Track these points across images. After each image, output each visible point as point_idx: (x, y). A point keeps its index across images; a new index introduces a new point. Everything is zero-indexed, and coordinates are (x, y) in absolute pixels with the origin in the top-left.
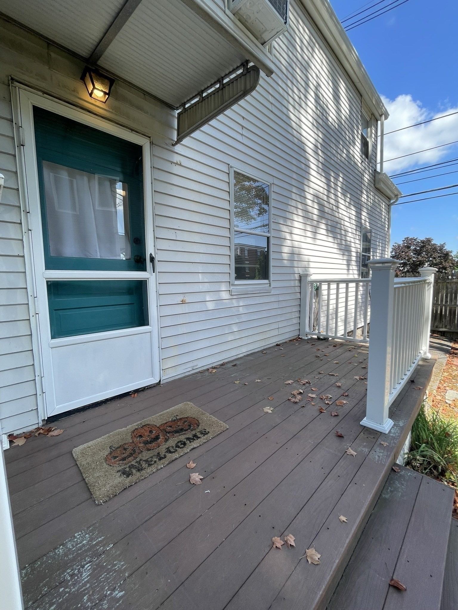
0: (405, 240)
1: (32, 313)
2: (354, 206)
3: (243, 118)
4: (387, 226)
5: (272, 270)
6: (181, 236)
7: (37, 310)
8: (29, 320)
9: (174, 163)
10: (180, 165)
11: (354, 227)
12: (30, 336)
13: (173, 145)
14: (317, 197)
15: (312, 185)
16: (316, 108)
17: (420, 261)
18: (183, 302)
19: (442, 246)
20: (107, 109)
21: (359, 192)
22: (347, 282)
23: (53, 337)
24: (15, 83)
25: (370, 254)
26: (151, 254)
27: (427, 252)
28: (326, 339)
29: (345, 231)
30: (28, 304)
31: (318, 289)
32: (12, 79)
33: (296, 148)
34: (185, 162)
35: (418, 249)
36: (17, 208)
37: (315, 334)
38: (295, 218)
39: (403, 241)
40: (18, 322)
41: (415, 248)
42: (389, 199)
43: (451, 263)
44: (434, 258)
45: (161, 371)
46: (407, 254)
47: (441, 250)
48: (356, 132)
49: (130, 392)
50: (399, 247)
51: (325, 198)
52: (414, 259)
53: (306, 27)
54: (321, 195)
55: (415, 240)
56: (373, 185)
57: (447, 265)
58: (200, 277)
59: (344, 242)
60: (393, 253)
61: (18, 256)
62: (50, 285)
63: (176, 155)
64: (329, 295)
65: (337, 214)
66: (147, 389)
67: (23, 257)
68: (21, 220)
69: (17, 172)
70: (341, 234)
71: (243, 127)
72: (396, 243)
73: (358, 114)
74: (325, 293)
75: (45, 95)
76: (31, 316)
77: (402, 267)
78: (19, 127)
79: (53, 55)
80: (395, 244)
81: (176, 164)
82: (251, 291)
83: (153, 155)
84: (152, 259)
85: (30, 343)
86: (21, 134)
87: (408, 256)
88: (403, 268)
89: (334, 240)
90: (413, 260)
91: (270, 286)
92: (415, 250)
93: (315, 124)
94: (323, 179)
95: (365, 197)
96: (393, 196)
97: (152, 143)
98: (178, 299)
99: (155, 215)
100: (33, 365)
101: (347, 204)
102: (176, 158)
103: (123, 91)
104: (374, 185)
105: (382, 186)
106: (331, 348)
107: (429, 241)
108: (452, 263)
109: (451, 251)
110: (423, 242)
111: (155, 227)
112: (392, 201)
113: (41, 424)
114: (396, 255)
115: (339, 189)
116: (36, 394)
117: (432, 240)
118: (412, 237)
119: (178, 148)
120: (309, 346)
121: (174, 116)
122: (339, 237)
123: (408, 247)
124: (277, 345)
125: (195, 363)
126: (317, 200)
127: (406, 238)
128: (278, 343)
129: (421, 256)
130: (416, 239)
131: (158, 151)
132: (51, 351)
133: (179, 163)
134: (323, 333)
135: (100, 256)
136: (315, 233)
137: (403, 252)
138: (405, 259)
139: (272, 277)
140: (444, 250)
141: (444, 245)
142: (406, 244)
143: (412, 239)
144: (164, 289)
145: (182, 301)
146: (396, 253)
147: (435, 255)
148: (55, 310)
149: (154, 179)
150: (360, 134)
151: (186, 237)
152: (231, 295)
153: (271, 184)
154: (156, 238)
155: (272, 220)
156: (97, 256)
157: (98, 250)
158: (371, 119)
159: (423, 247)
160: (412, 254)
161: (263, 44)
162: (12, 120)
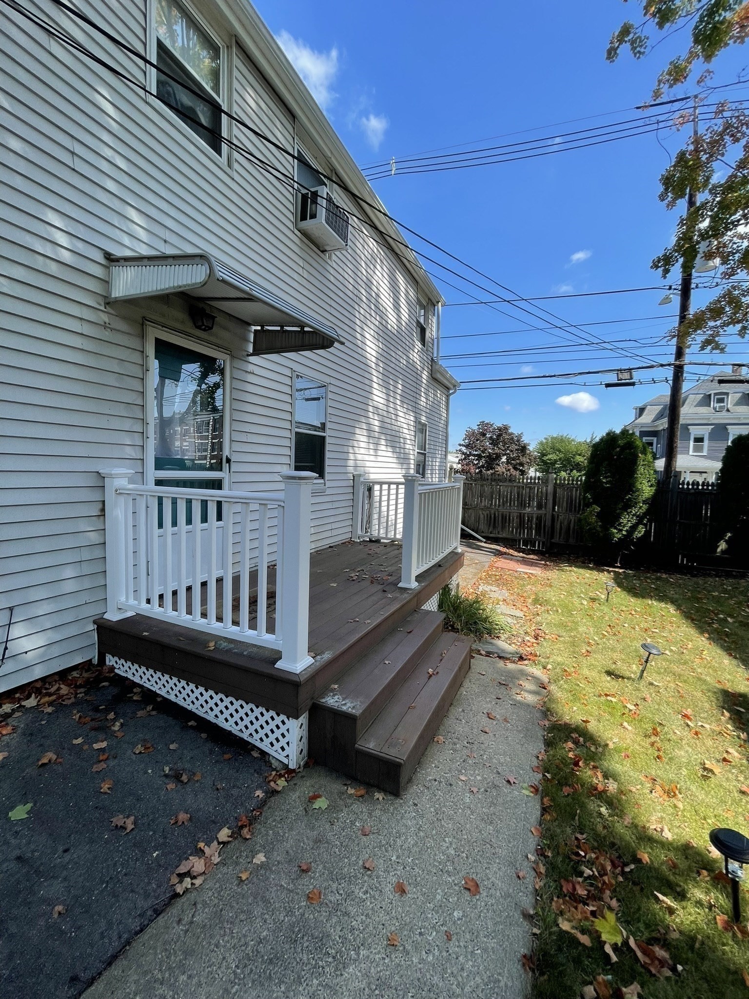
0: (480, 425)
5: (327, 469)
6: (250, 438)
9: (248, 372)
10: (253, 373)
13: (248, 355)
17: (496, 454)
19: (519, 437)
22: (398, 484)
23: (158, 528)
24: (147, 322)
25: (426, 451)
26: (227, 456)
27: (505, 443)
28: (378, 541)
31: (370, 490)
32: (145, 319)
34: (257, 370)
35: (495, 438)
36: (142, 421)
37: (367, 536)
38: (358, 431)
39: (478, 426)
41: (491, 437)
42: (448, 389)
44: (512, 451)
46: (482, 444)
47: (518, 441)
50: (473, 433)
55: (492, 425)
56: (429, 375)
57: (524, 460)
60: (467, 441)
61: (140, 459)
62: (158, 483)
63: (250, 365)
64: (381, 496)
67: (143, 460)
68: (143, 430)
69: (143, 392)
72: (469, 428)
74: (377, 493)
75: (164, 328)
77: (477, 460)
78: (145, 356)
80: (468, 430)
81: (251, 373)
83: (232, 367)
84: (228, 461)
86: (148, 362)
87: (483, 446)
88: (477, 462)
90: (489, 452)
91: (325, 485)
92: (491, 438)
96: (452, 387)
97: (232, 357)
99: (233, 420)
102: (250, 368)
104: (431, 374)
105: (439, 376)
106: (382, 548)
107: (507, 428)
108: (530, 459)
109: (529, 443)
110: (500, 429)
111: (232, 431)
112: (451, 392)
114: (470, 444)
117: (510, 427)
118: (488, 422)
119: (252, 358)
120: (361, 547)
121: (251, 332)
123: (484, 435)
124: (330, 547)
127: (481, 422)
128: (331, 545)
129: (497, 447)
131: (238, 364)
134: (375, 533)
136: (376, 450)
137: (477, 440)
138: (480, 449)
139: (327, 476)
140: (522, 441)
141: (522, 435)
142: (481, 431)
143: (487, 424)
147: (513, 447)
149: (234, 388)
151: (255, 439)
153: (328, 384)
154: (231, 441)
155: (328, 420)
158: (428, 304)
159: (499, 436)
160: (488, 443)
161: (323, 252)
162: (143, 352)
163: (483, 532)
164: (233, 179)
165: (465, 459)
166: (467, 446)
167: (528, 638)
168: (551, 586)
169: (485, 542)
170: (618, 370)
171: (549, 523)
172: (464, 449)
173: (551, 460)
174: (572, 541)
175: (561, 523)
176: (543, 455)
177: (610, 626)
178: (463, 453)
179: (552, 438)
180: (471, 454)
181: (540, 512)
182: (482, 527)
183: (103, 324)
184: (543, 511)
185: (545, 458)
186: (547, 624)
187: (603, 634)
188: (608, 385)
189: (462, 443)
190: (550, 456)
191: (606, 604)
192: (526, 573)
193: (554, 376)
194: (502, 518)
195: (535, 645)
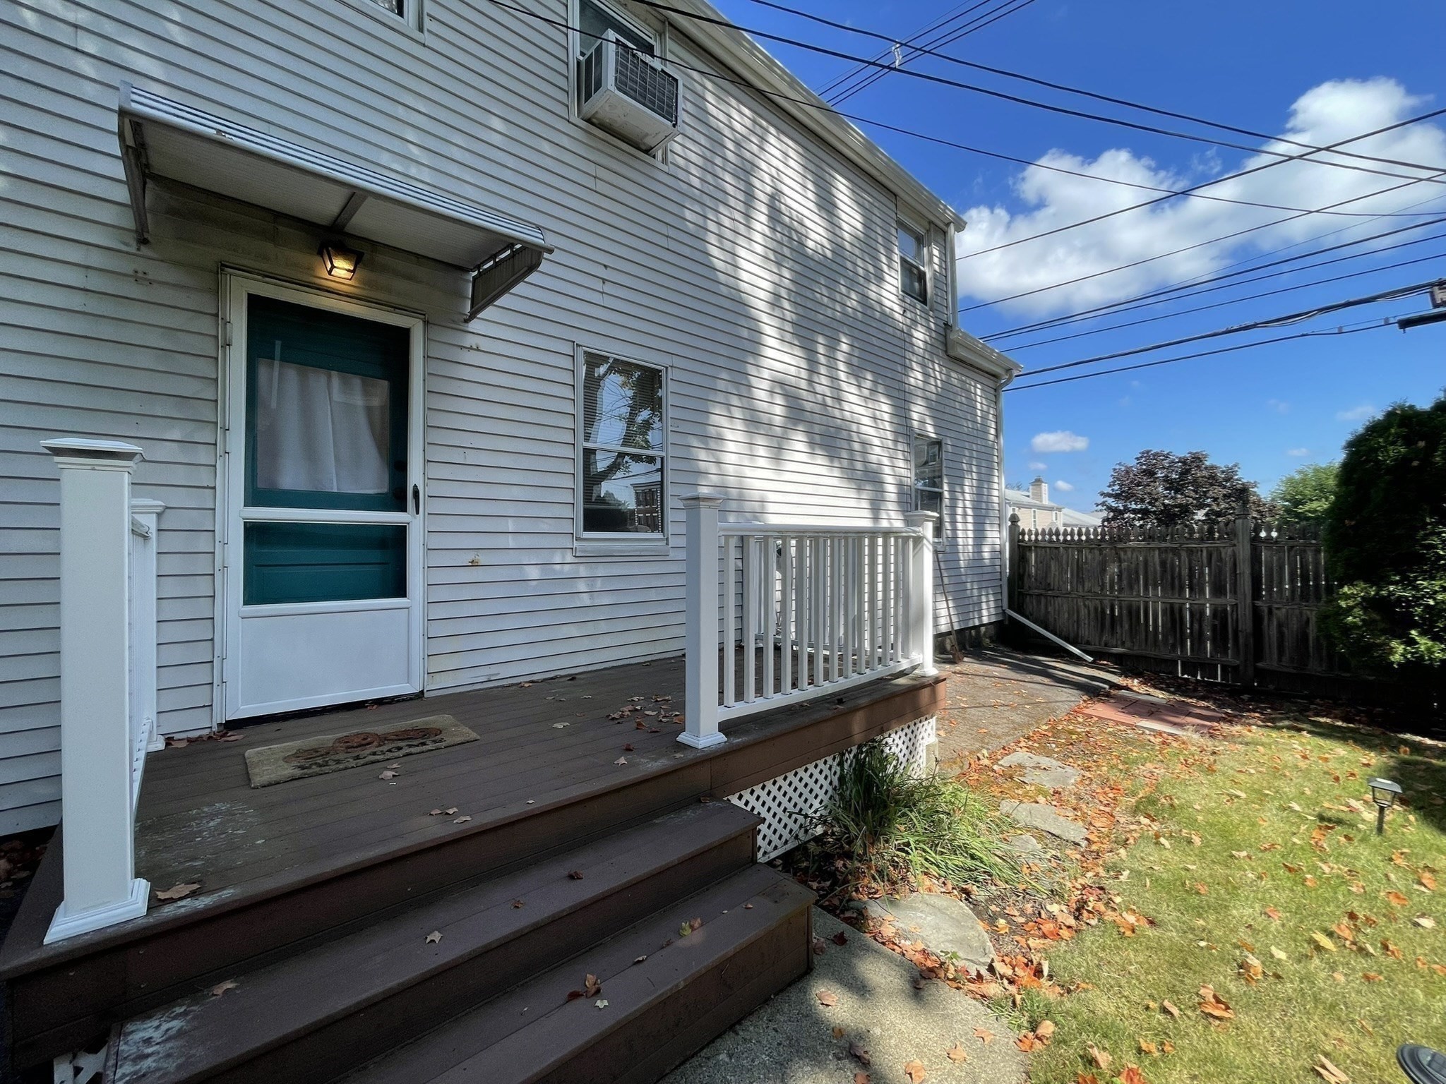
0: (1142, 457)
1: (218, 565)
2: (888, 396)
3: (606, 266)
4: (993, 431)
5: (670, 516)
6: (472, 458)
7: (226, 562)
8: (213, 575)
9: (467, 348)
10: (478, 349)
11: (889, 435)
12: (212, 599)
13: (466, 321)
14: (781, 383)
15: (766, 362)
16: (774, 230)
17: (1181, 506)
18: (474, 564)
19: (1231, 471)
20: (357, 285)
21: (899, 368)
23: (245, 603)
24: (226, 269)
25: (942, 488)
26: (415, 486)
27: (1198, 486)
29: (863, 443)
30: (214, 553)
32: (222, 265)
33: (726, 303)
34: (484, 344)
35: (1175, 479)
36: (213, 425)
39: (1137, 459)
40: (198, 577)
41: (1166, 476)
42: (992, 377)
43: (1257, 511)
44: (1215, 499)
45: (426, 675)
46: (1148, 489)
47: (1228, 479)
48: (884, 259)
49: (366, 701)
50: (1127, 472)
51: (803, 384)
52: (1166, 501)
53: (745, 106)
54: (793, 381)
55: (1167, 456)
56: (941, 353)
58: (511, 525)
59: (859, 466)
60: (1116, 487)
61: (208, 487)
62: (250, 527)
63: (470, 336)
65: (837, 413)
66: (398, 701)
67: (214, 488)
68: (216, 441)
69: (217, 378)
70: (851, 450)
71: (604, 281)
72: (1120, 464)
73: (887, 227)
75: (267, 279)
76: (217, 569)
77: (1139, 519)
78: (226, 323)
79: (281, 228)
80: (1118, 467)
81: (471, 348)
82: (619, 551)
83: (427, 340)
84: (416, 494)
85: (211, 606)
86: (228, 331)
87: (1150, 494)
88: (1141, 522)
89: (832, 461)
90: (1163, 504)
91: (667, 544)
92: (1166, 479)
93: (772, 257)
94: (798, 351)
95: (920, 376)
96: (1001, 371)
97: (427, 323)
98: (466, 558)
99: (428, 427)
100: (212, 640)
101: (866, 392)
102: (470, 341)
103: (382, 259)
104: (946, 352)
105: (962, 353)
107: (1197, 459)
109: (1255, 482)
110: (1184, 461)
111: (427, 444)
113: (215, 729)
114: (1123, 492)
115: (842, 366)
116: (212, 683)
117: (1206, 455)
118: (1159, 451)
119: (474, 325)
121: (468, 281)
122: (844, 454)
123: (1151, 474)
125: (493, 670)
126: (781, 388)
127: (1143, 453)
129: (1182, 494)
130: (1168, 454)
131: (437, 333)
132: (240, 623)
133: (475, 347)
135: (338, 489)
136: (780, 449)
137: (1138, 485)
138: (1144, 500)
139: (671, 528)
140: (1237, 480)
141: (1236, 469)
142: (1144, 467)
143: (1156, 455)
144: (436, 542)
145: (472, 562)
146: (1121, 485)
147: (1216, 491)
148: (257, 566)
149: (429, 374)
150: (899, 261)
151: (484, 459)
152: (575, 556)
153: (667, 368)
154: (427, 461)
155: (670, 428)
156: (332, 489)
157: (335, 480)
158: (928, 231)
159: (1186, 472)
160: (1160, 489)
161: (647, 151)
162: (217, 315)
163: (1088, 643)
164: (424, 45)
165: (1114, 519)
166: (1117, 496)
167: (1054, 908)
168: (1210, 770)
169: (1090, 666)
170: (1432, 285)
171: (1246, 624)
172: (1111, 502)
173: (1315, 511)
174: (1315, 667)
175: (1280, 625)
176: (1297, 503)
177: (1352, 916)
178: (1110, 509)
179: (1316, 470)
180: (1126, 510)
181: (1219, 601)
182: (1085, 632)
183: (131, 273)
184: (1229, 599)
185: (1301, 509)
186: (1136, 874)
187: (1311, 941)
188: (1405, 324)
189: (1109, 490)
190: (1314, 505)
191: (1375, 839)
192: (1160, 733)
193: (1255, 326)
194: (1130, 613)
195: (1065, 933)
